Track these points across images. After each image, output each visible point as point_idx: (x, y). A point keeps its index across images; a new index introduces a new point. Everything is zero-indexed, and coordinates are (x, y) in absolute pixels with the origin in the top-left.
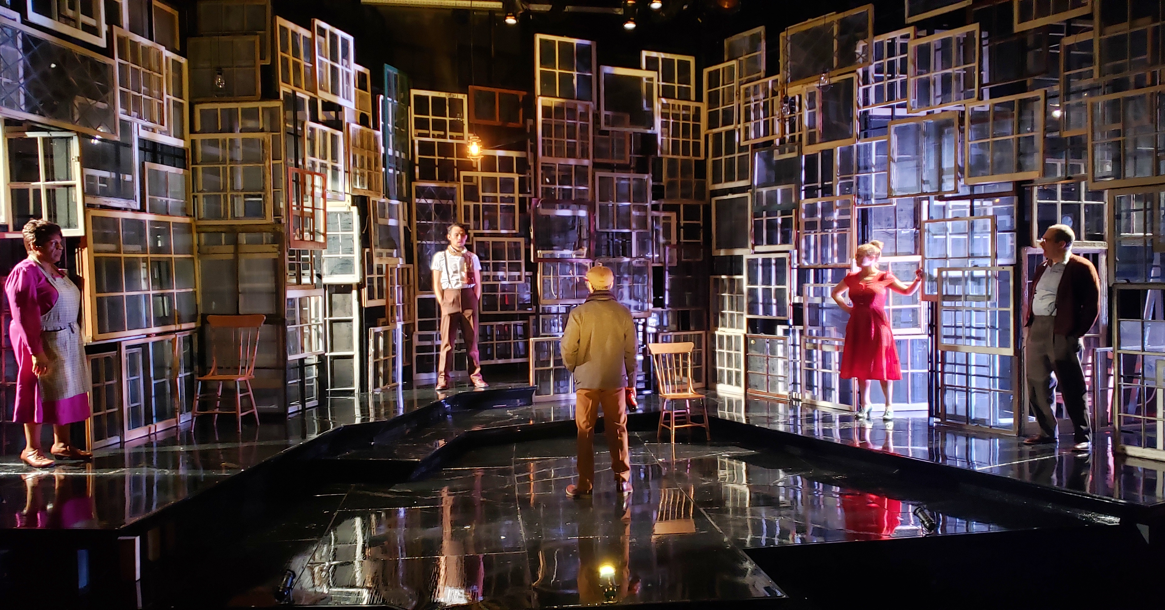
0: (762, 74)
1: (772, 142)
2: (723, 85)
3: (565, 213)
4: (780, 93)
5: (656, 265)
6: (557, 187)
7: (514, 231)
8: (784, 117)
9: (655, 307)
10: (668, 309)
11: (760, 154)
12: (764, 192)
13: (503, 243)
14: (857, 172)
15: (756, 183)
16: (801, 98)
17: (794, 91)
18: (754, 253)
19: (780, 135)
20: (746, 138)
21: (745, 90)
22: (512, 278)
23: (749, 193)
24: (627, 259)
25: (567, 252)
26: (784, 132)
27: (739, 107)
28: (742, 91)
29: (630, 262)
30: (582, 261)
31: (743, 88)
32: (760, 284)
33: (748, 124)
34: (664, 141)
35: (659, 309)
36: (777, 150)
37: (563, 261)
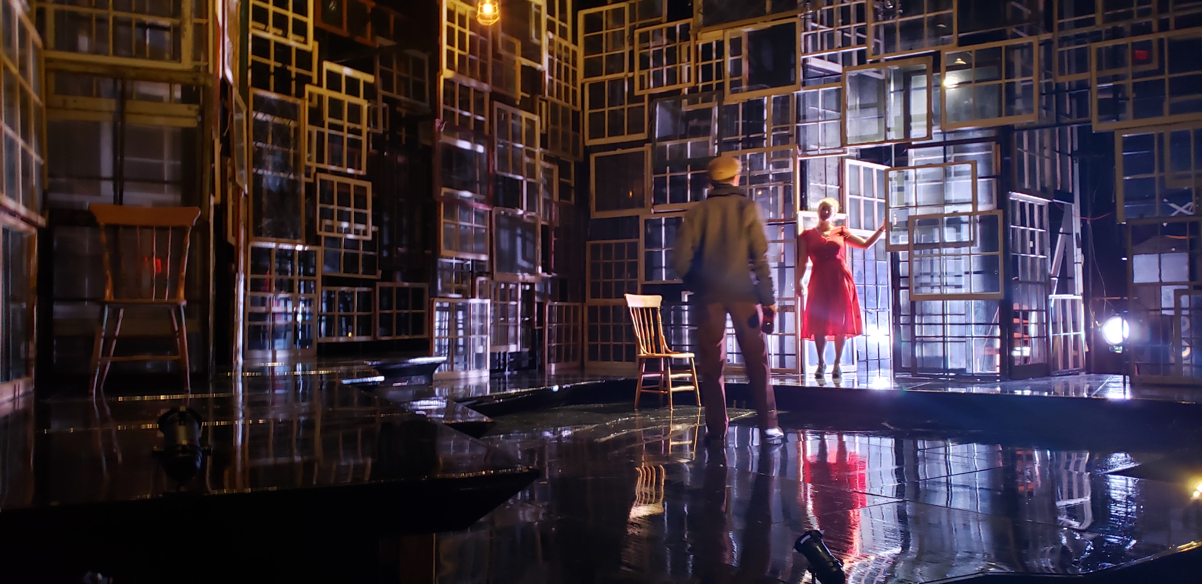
0: (664, 17)
1: (680, 90)
2: (607, 29)
3: (465, 145)
4: (692, 38)
5: (543, 223)
6: (458, 111)
7: (361, 173)
8: (697, 64)
9: (543, 271)
10: (554, 274)
11: (662, 105)
12: (668, 145)
13: (348, 186)
14: (798, 122)
15: (657, 136)
16: (720, 44)
17: (711, 36)
18: (655, 213)
19: (692, 84)
20: (642, 88)
21: (641, 35)
22: (357, 232)
23: (647, 147)
24: (520, 212)
25: (467, 194)
26: (697, 81)
27: (632, 53)
28: (636, 36)
29: (522, 215)
30: (481, 207)
31: (637, 32)
32: (663, 246)
33: (645, 73)
34: (551, 81)
35: (545, 275)
36: (686, 100)
37: (464, 204)
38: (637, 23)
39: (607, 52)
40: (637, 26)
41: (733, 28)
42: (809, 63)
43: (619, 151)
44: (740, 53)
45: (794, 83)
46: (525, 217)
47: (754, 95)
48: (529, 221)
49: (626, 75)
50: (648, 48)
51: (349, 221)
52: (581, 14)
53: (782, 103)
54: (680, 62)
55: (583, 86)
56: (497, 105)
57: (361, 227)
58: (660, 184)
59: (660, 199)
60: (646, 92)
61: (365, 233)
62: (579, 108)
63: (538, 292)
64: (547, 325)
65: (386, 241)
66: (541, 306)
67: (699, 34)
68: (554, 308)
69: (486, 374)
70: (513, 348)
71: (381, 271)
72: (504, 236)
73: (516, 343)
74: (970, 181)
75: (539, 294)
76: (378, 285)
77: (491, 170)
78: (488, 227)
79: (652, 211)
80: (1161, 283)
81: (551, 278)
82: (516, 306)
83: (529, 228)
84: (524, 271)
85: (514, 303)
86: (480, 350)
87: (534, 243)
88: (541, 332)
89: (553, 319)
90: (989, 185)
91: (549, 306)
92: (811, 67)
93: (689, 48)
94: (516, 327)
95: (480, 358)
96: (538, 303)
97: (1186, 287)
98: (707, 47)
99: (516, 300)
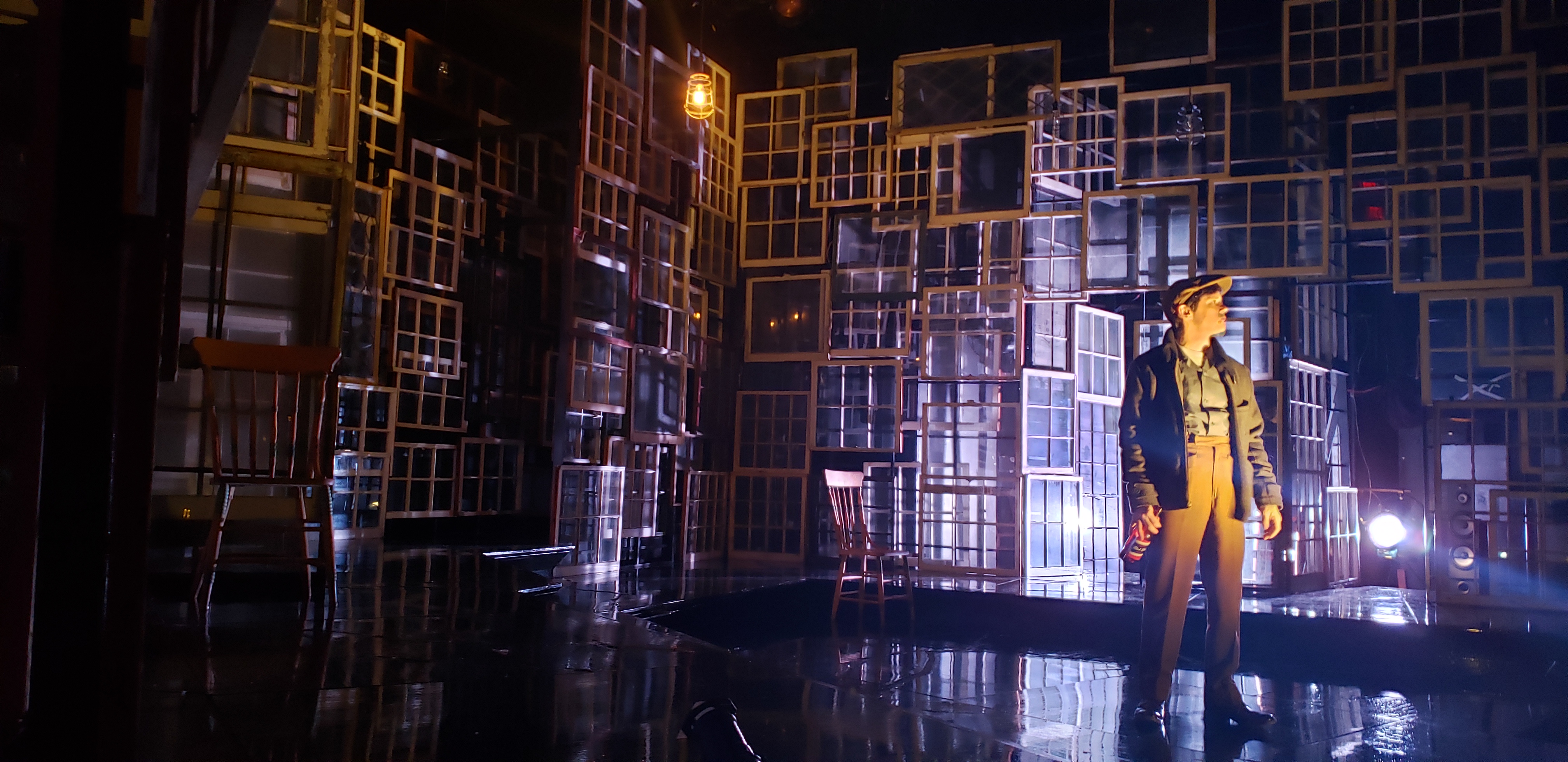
0: (853, 113)
1: (871, 206)
2: (775, 121)
3: (604, 261)
4: (889, 141)
5: (690, 366)
6: (599, 217)
7: (451, 289)
8: (894, 174)
9: (687, 430)
10: (699, 434)
11: (847, 223)
12: (852, 274)
13: (434, 306)
14: (1023, 256)
15: (838, 262)
16: (926, 152)
17: (914, 140)
18: (832, 359)
19: (887, 198)
20: (819, 199)
21: (820, 131)
22: (441, 369)
23: (825, 275)
24: (664, 351)
25: (604, 326)
26: (894, 196)
27: (807, 154)
28: (815, 133)
29: (665, 355)
30: (621, 344)
31: (816, 128)
32: (843, 403)
33: (824, 180)
34: (705, 182)
35: (688, 434)
36: (877, 219)
37: (600, 339)
38: (816, 117)
39: (773, 149)
40: (816, 120)
41: (943, 132)
42: (1038, 183)
43: (786, 277)
44: (951, 165)
45: (1021, 207)
46: (668, 357)
47: (967, 218)
48: (672, 362)
49: (800, 182)
50: (831, 148)
51: (432, 354)
52: (741, 99)
53: (1003, 232)
54: (872, 170)
55: (740, 190)
56: (644, 210)
57: (447, 362)
58: (839, 322)
59: (840, 341)
60: (825, 205)
61: (451, 370)
62: (735, 219)
63: (679, 457)
64: (688, 500)
65: (476, 382)
66: (682, 475)
67: (898, 137)
68: (697, 477)
69: (615, 567)
70: (647, 532)
71: (467, 422)
72: (644, 382)
73: (651, 526)
74: (1242, 342)
75: (681, 460)
76: (464, 441)
77: (634, 296)
78: (626, 370)
79: (829, 356)
80: (1474, 481)
81: (694, 438)
82: (654, 474)
83: (672, 371)
84: (665, 428)
85: (650, 471)
86: (609, 534)
87: (678, 391)
88: (681, 510)
89: (695, 493)
90: (1264, 349)
91: (692, 476)
92: (1041, 188)
93: (884, 154)
94: (652, 503)
95: (609, 545)
96: (678, 471)
97: (1505, 487)
98: (908, 154)
99: (654, 469)
